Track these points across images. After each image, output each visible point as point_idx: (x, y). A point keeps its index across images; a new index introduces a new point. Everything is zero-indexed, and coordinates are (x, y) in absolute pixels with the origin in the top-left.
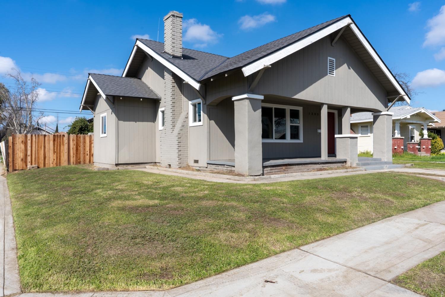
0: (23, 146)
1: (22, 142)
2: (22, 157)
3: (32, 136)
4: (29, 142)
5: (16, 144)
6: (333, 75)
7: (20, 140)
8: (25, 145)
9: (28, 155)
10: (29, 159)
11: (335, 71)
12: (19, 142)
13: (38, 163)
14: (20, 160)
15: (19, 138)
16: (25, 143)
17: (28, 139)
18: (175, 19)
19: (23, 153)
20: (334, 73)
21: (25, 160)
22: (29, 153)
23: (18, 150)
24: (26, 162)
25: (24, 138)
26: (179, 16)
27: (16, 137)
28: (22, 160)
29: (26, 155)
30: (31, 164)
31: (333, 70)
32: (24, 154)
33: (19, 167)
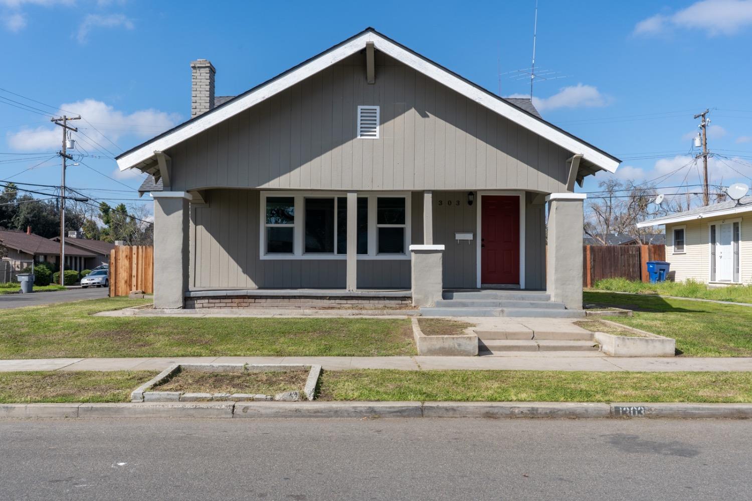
0: (127, 263)
1: (127, 256)
2: (126, 278)
3: (138, 248)
4: (135, 256)
5: (120, 259)
6: (375, 135)
7: (124, 255)
8: (129, 262)
9: (133, 275)
10: (134, 280)
11: (378, 128)
12: (122, 257)
13: (145, 287)
14: (123, 282)
15: (123, 252)
16: (130, 258)
17: (133, 253)
18: (198, 71)
19: (127, 272)
20: (377, 133)
21: (129, 283)
22: (134, 273)
23: (122, 268)
24: (130, 286)
25: (129, 251)
26: (204, 66)
27: (119, 250)
28: (126, 282)
29: (131, 276)
30: (137, 289)
31: (375, 128)
32: (128, 274)
33: (122, 292)
